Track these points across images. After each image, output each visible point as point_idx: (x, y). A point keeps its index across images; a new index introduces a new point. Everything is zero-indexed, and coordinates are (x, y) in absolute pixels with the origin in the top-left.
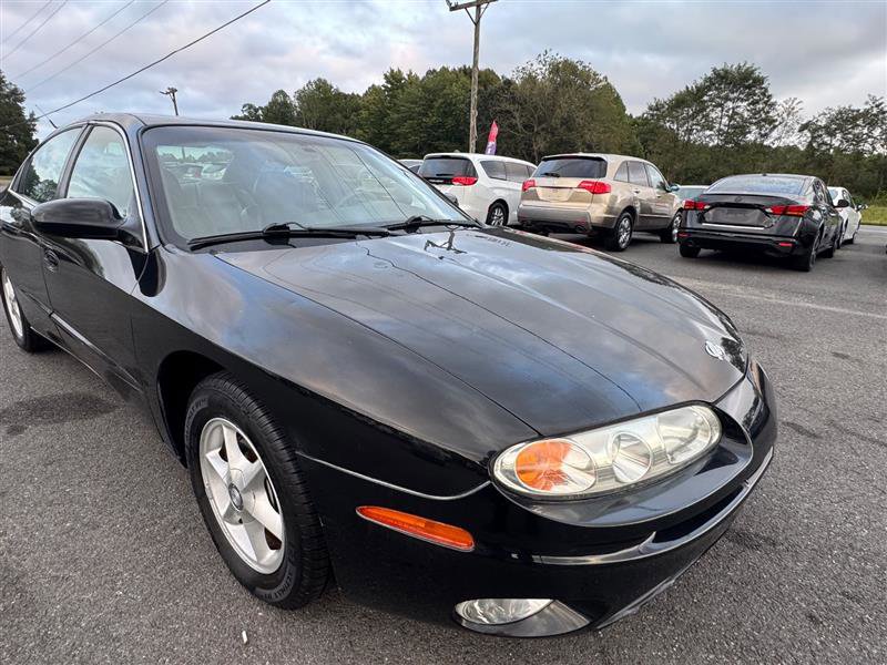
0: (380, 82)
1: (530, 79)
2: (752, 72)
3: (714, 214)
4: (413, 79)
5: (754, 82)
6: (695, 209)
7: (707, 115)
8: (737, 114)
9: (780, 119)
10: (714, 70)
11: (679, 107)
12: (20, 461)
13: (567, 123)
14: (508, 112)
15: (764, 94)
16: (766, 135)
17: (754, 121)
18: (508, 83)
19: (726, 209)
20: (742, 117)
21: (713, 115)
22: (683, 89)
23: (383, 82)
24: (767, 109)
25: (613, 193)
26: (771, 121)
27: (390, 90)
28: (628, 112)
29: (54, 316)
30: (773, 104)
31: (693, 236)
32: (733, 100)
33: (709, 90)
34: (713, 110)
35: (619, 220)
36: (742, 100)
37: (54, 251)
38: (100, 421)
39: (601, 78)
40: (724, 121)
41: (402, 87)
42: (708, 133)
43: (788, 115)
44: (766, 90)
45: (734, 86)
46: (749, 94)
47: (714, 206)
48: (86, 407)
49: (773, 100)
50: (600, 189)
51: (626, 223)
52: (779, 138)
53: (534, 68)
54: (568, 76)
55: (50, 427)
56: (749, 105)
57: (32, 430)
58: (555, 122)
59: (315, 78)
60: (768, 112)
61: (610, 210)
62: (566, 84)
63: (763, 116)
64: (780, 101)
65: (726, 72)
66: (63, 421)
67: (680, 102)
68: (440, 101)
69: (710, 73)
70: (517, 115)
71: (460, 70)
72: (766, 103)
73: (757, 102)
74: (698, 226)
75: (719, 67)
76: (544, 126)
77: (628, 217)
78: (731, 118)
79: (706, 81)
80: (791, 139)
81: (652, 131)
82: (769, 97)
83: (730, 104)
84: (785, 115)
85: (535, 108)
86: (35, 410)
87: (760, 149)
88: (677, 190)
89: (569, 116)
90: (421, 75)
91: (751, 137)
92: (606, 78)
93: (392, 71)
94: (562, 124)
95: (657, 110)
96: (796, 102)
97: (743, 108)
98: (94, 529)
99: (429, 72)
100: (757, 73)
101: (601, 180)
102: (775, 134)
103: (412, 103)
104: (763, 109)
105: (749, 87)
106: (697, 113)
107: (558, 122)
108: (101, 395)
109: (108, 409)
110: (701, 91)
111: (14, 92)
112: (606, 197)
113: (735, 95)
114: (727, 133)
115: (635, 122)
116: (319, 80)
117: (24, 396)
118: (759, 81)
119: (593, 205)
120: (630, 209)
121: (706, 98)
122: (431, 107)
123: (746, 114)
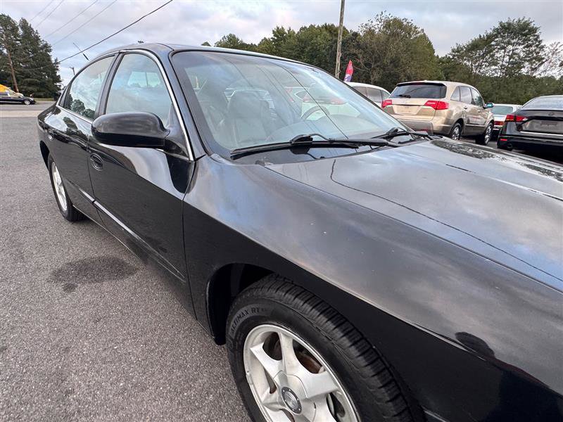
0: (270, 35)
1: (370, 32)
2: (528, 24)
3: (531, 124)
4: (291, 33)
5: (529, 30)
6: (515, 121)
7: (494, 55)
8: (516, 54)
9: (546, 58)
10: (501, 23)
11: (473, 50)
12: (75, 317)
13: (395, 62)
14: (355, 54)
15: (536, 40)
16: (536, 68)
17: (528, 59)
18: (356, 34)
19: (540, 122)
20: (519, 57)
21: (498, 55)
22: (478, 37)
23: (272, 35)
24: (538, 50)
25: (450, 109)
26: (540, 59)
27: (276, 40)
28: (436, 54)
29: (96, 202)
30: (543, 47)
31: (512, 140)
32: (513, 44)
33: (497, 37)
34: (497, 52)
35: (453, 129)
36: (520, 44)
37: (99, 154)
38: (127, 281)
39: (420, 30)
40: (505, 59)
41: (284, 39)
42: (493, 67)
43: (553, 54)
44: (538, 36)
45: (514, 35)
46: (524, 40)
47: (531, 118)
48: (117, 269)
49: (542, 44)
50: (442, 106)
51: (456, 131)
52: (545, 71)
53: (374, 24)
54: (396, 29)
55: (93, 285)
56: (524, 48)
57: (81, 289)
58: (386, 61)
59: (227, 34)
60: (539, 53)
61: (447, 122)
62: (394, 35)
63: (535, 55)
64: (548, 45)
65: (509, 24)
66: (101, 281)
67: (475, 46)
68: (309, 48)
69: (497, 26)
70: (360, 56)
71: (323, 27)
72: (537, 46)
73: (531, 46)
74: (517, 133)
75: (505, 21)
76: (378, 64)
77: (458, 126)
78: (511, 57)
79: (494, 31)
80: (554, 71)
81: (454, 67)
82: (540, 42)
83: (510, 47)
84: (550, 55)
85: (373, 52)
86: (80, 270)
87: (531, 79)
88: (492, 107)
89: (396, 57)
90: (297, 31)
91: (524, 71)
92: (423, 30)
93: (278, 28)
94: (391, 63)
95: (458, 52)
96: (559, 45)
97: (520, 50)
98: (143, 390)
99: (302, 29)
100: (532, 25)
101: (442, 100)
102: (542, 68)
103: (291, 49)
104: (535, 50)
105: (525, 35)
106: (486, 53)
107: (389, 61)
108: (125, 258)
109: (132, 271)
110: (490, 38)
111: (46, 46)
112: (445, 112)
113: (515, 40)
114: (507, 67)
115: (441, 61)
116: (230, 35)
117: (71, 258)
118: (533, 31)
119: (435, 118)
120: (460, 121)
121: (493, 43)
122: (303, 52)
123: (522, 55)
